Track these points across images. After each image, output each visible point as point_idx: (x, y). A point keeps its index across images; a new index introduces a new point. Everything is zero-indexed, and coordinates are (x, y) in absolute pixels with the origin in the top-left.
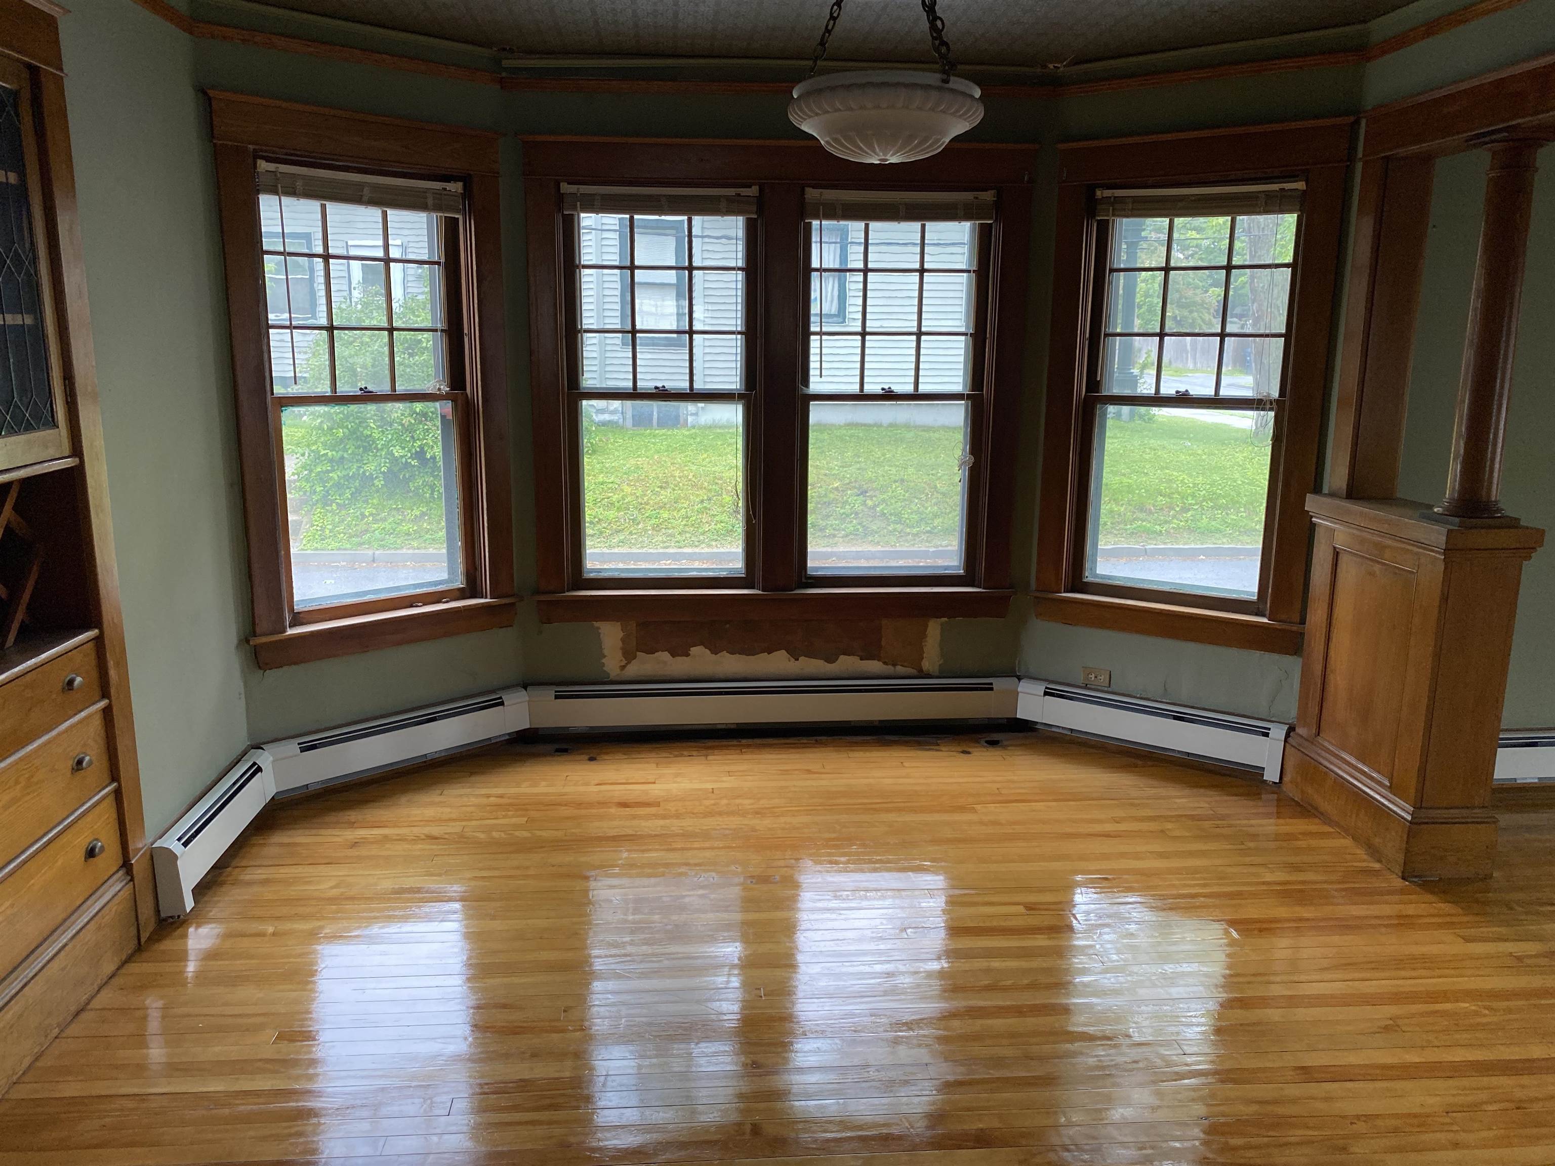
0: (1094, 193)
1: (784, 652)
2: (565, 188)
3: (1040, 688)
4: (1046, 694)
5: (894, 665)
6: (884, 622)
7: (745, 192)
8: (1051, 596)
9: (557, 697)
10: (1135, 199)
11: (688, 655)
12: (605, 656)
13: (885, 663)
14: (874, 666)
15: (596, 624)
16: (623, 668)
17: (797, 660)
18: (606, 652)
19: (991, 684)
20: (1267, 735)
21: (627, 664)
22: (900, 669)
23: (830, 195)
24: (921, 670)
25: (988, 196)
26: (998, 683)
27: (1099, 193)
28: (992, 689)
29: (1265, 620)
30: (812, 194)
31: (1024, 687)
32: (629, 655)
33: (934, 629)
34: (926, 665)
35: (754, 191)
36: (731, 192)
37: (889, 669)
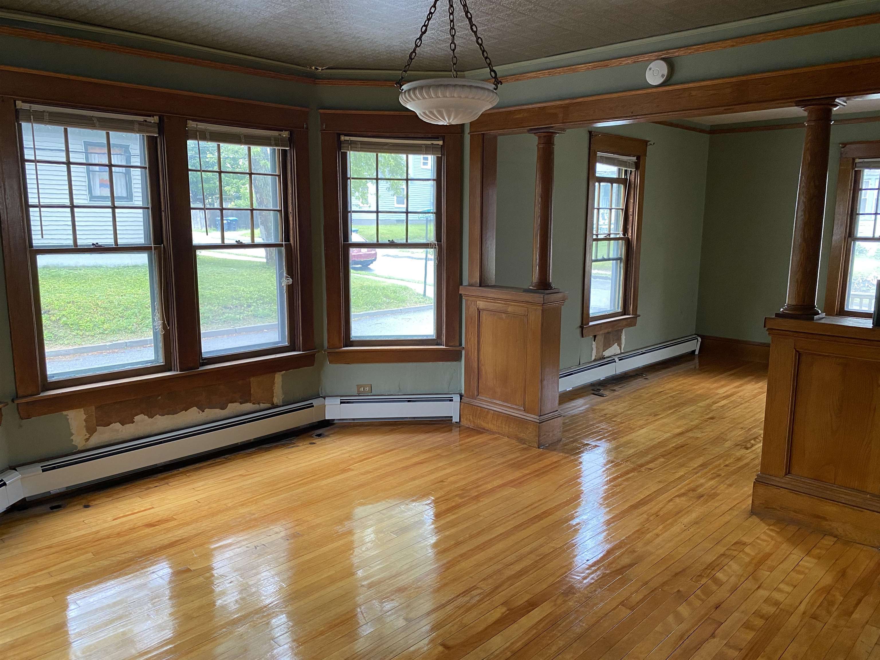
0: (340, 138)
1: (195, 408)
2: (20, 104)
3: (338, 400)
4: (341, 403)
5: (259, 404)
6: (252, 379)
7: (149, 119)
8: (337, 350)
9: (44, 471)
10: (362, 143)
11: (133, 422)
12: (72, 434)
13: (254, 403)
14: (248, 406)
15: (65, 413)
16: (87, 440)
17: (203, 411)
18: (73, 431)
19: (312, 403)
20: (452, 400)
21: (90, 437)
22: (262, 406)
23: (202, 126)
24: (273, 404)
25: (285, 134)
26: (316, 402)
27: (343, 138)
28: (313, 406)
29: (444, 347)
30: (191, 124)
31: (328, 401)
32: (91, 431)
33: (278, 377)
34: (276, 401)
35: (155, 119)
36: (141, 118)
37: (256, 407)
